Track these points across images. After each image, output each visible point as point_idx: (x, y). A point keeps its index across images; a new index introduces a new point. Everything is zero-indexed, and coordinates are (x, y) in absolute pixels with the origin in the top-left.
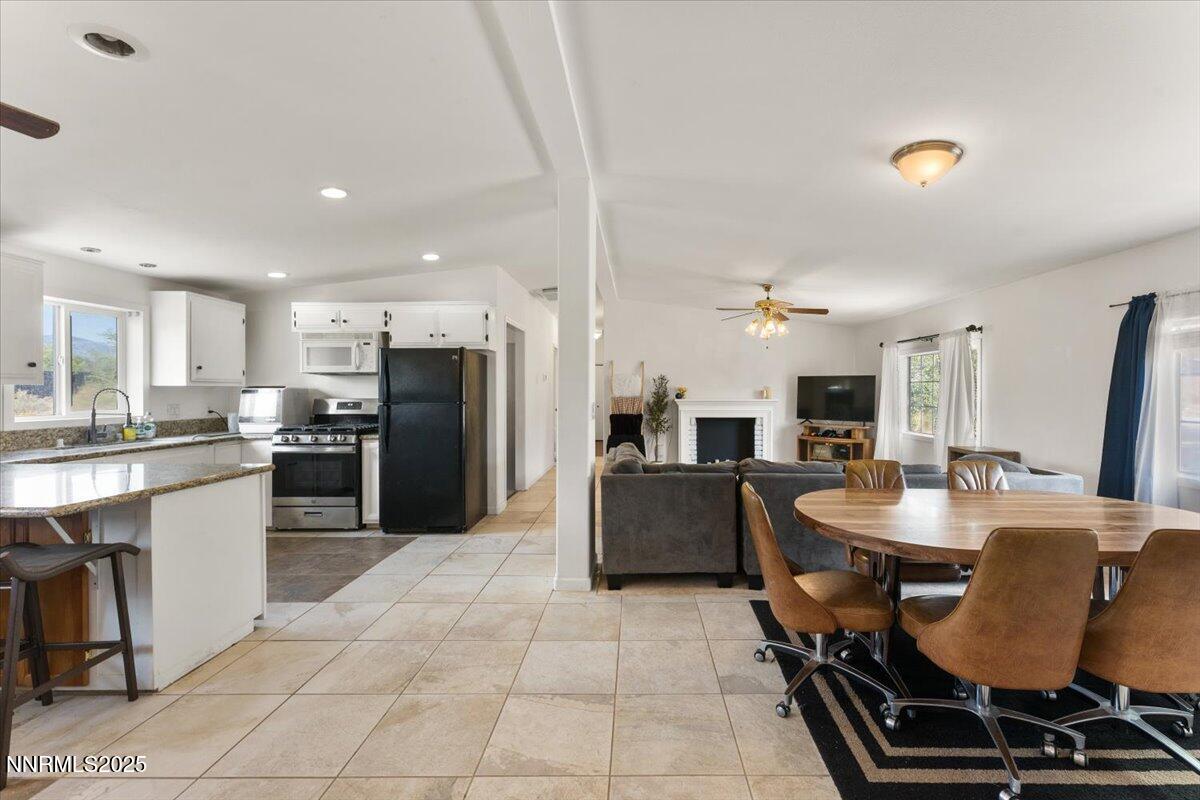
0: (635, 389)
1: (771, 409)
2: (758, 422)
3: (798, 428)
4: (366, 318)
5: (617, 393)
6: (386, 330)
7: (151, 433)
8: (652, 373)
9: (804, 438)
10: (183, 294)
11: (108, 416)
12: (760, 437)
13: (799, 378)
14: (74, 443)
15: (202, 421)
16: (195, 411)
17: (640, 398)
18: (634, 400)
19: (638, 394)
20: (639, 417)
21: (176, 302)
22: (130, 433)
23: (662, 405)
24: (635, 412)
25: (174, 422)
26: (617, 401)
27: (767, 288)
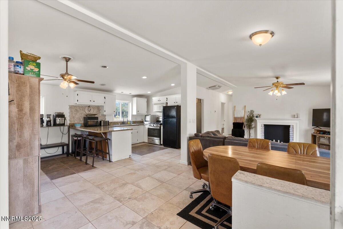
0: (242, 114)
1: (298, 122)
2: (291, 127)
3: (312, 130)
4: (163, 100)
5: (236, 116)
6: (167, 102)
7: (132, 123)
8: (248, 109)
9: (315, 134)
10: (136, 98)
11: (125, 120)
12: (292, 133)
13: (313, 109)
14: (121, 124)
15: (140, 121)
16: (139, 119)
17: (244, 118)
18: (241, 118)
19: (243, 116)
20: (243, 123)
21: (135, 99)
22: (129, 123)
23: (251, 120)
24: (241, 122)
25: (136, 121)
26: (235, 118)
27: (277, 78)
